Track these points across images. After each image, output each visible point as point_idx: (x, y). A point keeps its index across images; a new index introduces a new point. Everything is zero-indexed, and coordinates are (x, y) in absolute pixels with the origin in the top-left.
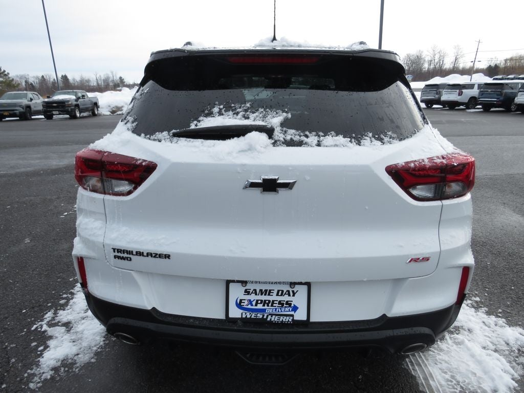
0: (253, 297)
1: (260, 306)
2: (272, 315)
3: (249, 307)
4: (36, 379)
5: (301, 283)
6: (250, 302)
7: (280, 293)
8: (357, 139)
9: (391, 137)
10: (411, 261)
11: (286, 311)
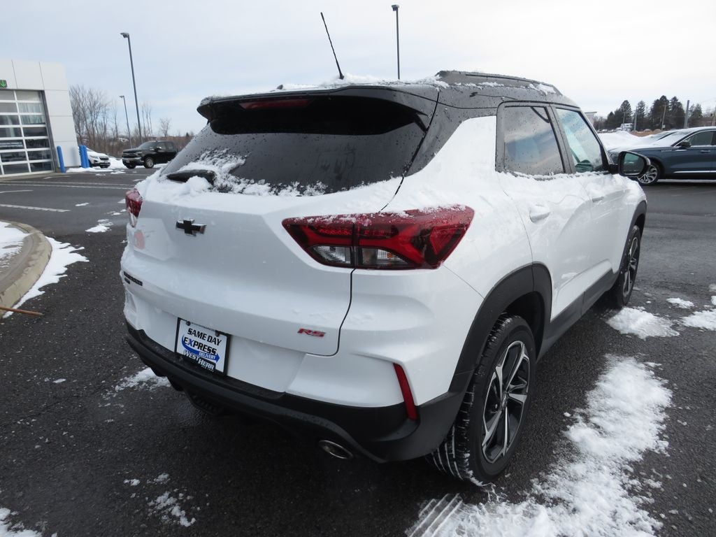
0: (193, 337)
1: (196, 348)
2: (202, 359)
3: (189, 346)
4: (124, 385)
5: (223, 334)
6: (191, 341)
7: (210, 340)
8: (279, 189)
9: (318, 189)
10: (301, 331)
11: (211, 358)
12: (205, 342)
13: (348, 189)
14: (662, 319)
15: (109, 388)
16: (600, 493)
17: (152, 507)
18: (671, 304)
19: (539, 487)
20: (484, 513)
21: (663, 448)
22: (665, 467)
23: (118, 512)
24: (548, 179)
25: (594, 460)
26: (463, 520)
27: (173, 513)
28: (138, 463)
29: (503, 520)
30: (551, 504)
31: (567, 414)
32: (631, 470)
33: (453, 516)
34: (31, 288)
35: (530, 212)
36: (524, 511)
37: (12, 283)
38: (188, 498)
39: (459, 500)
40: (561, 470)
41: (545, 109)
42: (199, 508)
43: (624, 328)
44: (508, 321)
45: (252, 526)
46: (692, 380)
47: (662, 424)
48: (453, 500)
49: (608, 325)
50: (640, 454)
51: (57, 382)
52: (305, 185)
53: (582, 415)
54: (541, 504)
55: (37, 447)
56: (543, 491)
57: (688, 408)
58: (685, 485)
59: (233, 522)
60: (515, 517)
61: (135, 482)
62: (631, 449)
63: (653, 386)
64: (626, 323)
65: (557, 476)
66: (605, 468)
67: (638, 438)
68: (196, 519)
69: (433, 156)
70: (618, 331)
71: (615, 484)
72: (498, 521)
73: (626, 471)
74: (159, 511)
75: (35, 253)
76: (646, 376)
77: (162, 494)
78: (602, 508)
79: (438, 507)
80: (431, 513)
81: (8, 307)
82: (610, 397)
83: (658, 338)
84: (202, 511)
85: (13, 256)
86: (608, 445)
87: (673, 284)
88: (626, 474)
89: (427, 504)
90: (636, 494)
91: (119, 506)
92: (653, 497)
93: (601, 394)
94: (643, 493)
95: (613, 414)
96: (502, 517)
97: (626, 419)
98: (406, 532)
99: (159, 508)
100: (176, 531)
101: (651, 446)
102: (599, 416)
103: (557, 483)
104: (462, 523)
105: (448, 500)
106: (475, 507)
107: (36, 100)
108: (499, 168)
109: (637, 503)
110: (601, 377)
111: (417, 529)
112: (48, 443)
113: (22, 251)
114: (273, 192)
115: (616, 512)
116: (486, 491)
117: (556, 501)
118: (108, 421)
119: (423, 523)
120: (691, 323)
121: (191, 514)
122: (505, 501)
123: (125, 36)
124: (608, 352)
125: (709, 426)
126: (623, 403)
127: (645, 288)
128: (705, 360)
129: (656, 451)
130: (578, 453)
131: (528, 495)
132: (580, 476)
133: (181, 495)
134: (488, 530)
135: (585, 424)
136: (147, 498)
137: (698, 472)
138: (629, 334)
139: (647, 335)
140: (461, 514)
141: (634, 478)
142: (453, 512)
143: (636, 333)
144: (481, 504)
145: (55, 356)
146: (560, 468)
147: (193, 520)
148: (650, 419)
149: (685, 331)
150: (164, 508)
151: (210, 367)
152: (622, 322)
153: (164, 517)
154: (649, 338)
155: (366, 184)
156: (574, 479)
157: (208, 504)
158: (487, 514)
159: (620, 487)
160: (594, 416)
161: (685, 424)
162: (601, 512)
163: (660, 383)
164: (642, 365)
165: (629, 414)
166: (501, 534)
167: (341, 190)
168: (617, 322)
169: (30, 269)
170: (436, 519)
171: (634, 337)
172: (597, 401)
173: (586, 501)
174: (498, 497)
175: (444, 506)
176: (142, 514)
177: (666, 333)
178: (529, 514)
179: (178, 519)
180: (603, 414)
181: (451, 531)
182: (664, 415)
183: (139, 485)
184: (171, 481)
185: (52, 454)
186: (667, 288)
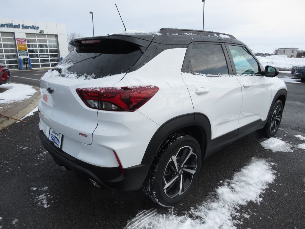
2: (55, 143)
3: (52, 137)
7: (58, 135)
8: (80, 76)
9: (92, 77)
10: (80, 134)
11: (57, 142)
12: (56, 136)
13: (103, 77)
14: (288, 144)
15: (41, 153)
16: (219, 217)
17: (37, 199)
18: (296, 137)
19: (192, 211)
20: (163, 218)
21: (259, 201)
22: (255, 209)
23: (24, 199)
24: (216, 77)
25: (223, 202)
26: (153, 220)
27: (43, 202)
28: (39, 182)
29: (170, 222)
30: (194, 218)
31: (221, 182)
32: (239, 208)
33: (150, 218)
34: (30, 112)
35: (196, 90)
36: (181, 220)
37: (22, 110)
38: (51, 197)
39: (156, 211)
40: (206, 205)
41: (221, 45)
42: (53, 202)
43: (267, 146)
44: (181, 137)
45: (69, 210)
46: (288, 172)
47: (263, 190)
48: (153, 211)
49: (260, 145)
50: (246, 202)
51: (24, 148)
52: (88, 75)
53: (228, 182)
54: (190, 218)
55: (7, 172)
56: (193, 213)
57: (280, 185)
58: (261, 218)
59: (63, 208)
60: (175, 222)
61: (35, 189)
62: (243, 199)
63: (268, 173)
64: (269, 144)
65: (203, 207)
66: (227, 206)
67: (249, 195)
68: (50, 205)
69: (144, 64)
70: (264, 148)
71: (228, 214)
72: (167, 222)
73: (236, 209)
74: (39, 201)
75: (36, 99)
76: (267, 168)
77: (42, 194)
78: (216, 223)
79: (145, 213)
80: (141, 215)
81: (19, 119)
82: (245, 176)
83: (281, 152)
84: (54, 202)
85: (28, 99)
86: (233, 197)
87: (302, 128)
88: (235, 210)
89: (142, 211)
90: (235, 219)
91: (25, 197)
92: (243, 221)
93: (242, 174)
94: (239, 219)
95: (242, 184)
96: (170, 221)
97: (247, 186)
98: (128, 221)
99: (39, 199)
100: (41, 209)
101: (253, 199)
102: (236, 184)
103: (201, 210)
104: (152, 221)
105: (151, 211)
106: (161, 215)
107: (54, 39)
108: (183, 70)
109: (234, 223)
110: (245, 167)
111: (133, 221)
112: (11, 171)
113: (32, 98)
114: (77, 77)
115: (222, 226)
116: (169, 209)
117: (197, 217)
118: (36, 165)
119: (136, 219)
120: (301, 147)
121: (49, 203)
122: (175, 214)
123: (91, 13)
124: (254, 156)
125: (286, 194)
126: (249, 179)
127: (287, 129)
128: (300, 164)
129: (255, 202)
130: (218, 199)
131: (187, 213)
132: (214, 208)
133: (49, 196)
134: (161, 225)
135: (227, 187)
136: (36, 195)
137: (271, 214)
138: (268, 149)
139: (277, 151)
140: (154, 217)
141: (238, 212)
142: (151, 216)
143: (272, 149)
144: (164, 214)
145: (28, 139)
146: (206, 204)
147: (49, 206)
148: (259, 188)
149: (298, 150)
150: (41, 200)
151: (57, 146)
152: (267, 144)
153: (39, 203)
154: (277, 152)
155: (110, 75)
156: (210, 209)
157: (57, 200)
158: (165, 219)
159: (229, 215)
160: (233, 183)
161: (275, 191)
162: (215, 225)
163: (272, 173)
164: (268, 164)
165: (250, 184)
166: (166, 228)
167: (100, 78)
168: (265, 143)
169: (31, 104)
170: (142, 218)
171: (270, 151)
172: (238, 177)
173: (211, 219)
174: (173, 212)
175: (148, 213)
176: (32, 201)
177: (286, 150)
178: (182, 222)
179: (44, 204)
180: (238, 183)
181: (146, 223)
182: (267, 187)
183: (36, 190)
184: (48, 190)
185: (11, 175)
186: (298, 130)
